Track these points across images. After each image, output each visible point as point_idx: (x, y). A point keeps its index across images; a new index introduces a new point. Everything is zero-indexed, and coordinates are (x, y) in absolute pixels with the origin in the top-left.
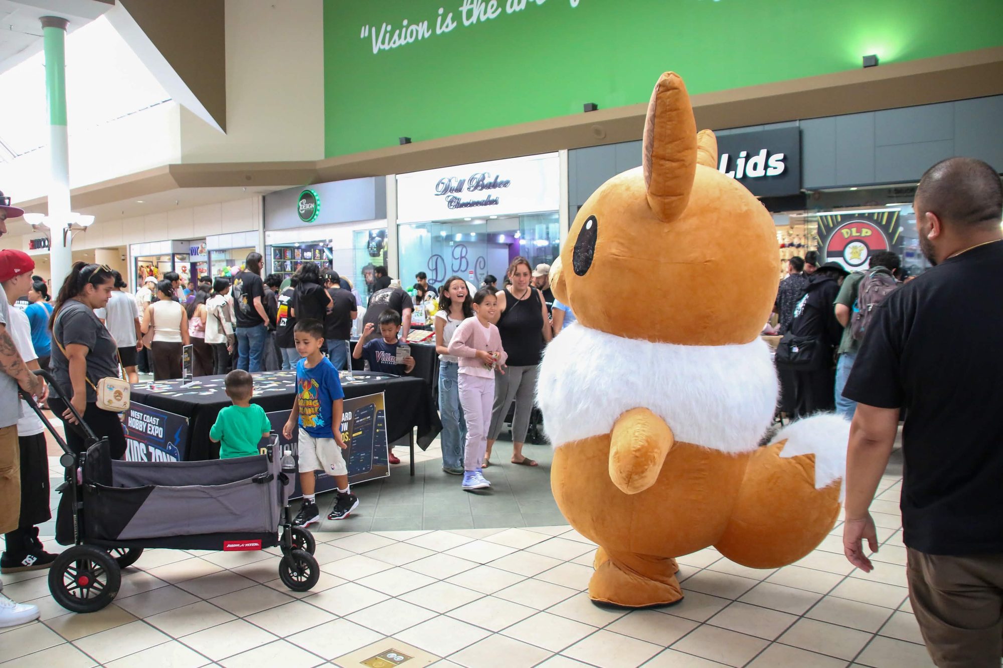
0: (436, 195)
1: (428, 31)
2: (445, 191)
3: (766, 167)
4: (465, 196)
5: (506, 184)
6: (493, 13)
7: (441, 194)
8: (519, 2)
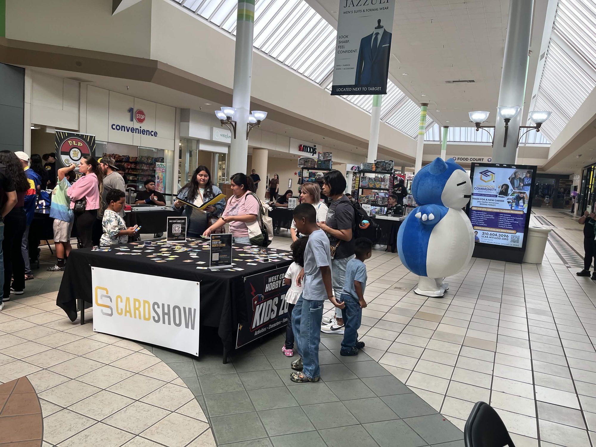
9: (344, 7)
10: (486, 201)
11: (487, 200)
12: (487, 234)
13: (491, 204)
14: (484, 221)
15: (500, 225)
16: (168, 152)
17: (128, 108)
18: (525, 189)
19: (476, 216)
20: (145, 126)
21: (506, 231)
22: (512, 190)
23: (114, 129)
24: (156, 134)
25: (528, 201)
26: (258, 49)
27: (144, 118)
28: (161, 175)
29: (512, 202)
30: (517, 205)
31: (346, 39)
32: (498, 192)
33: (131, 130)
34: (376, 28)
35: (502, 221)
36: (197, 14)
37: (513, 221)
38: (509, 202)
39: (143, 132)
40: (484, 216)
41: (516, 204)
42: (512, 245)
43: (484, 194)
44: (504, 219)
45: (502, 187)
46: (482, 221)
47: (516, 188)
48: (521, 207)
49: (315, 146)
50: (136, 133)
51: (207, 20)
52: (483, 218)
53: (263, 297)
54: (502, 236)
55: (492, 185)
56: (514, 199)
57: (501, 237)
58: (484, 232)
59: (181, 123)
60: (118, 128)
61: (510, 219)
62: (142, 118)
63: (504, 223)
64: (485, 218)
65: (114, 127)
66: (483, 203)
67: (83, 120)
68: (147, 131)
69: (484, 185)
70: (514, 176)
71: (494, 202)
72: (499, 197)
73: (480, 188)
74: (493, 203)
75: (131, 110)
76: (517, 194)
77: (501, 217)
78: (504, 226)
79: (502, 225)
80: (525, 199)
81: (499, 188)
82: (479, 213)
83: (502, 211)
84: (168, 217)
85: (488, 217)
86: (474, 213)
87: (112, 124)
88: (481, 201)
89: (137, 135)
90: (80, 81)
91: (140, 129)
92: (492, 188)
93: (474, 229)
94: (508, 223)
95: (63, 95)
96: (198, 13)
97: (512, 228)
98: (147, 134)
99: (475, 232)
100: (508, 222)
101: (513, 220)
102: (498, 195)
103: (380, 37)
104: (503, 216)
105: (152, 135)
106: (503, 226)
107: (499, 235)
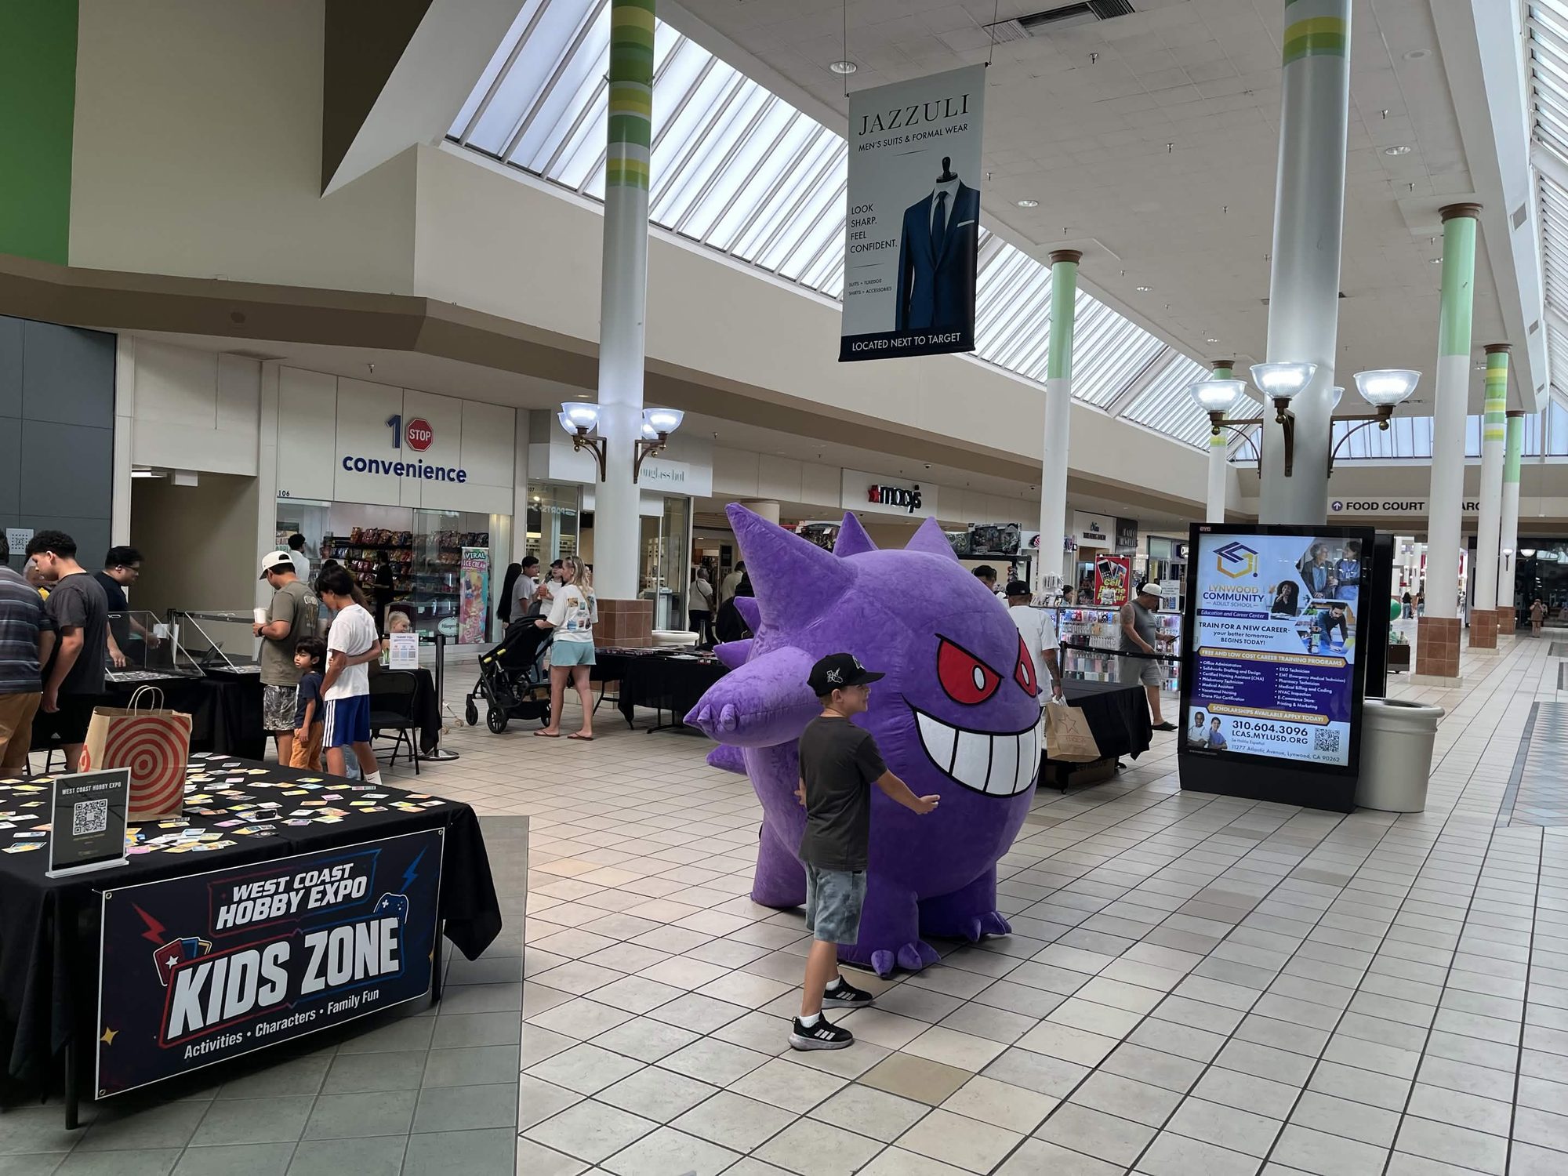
9: (860, 134)
10: (1238, 631)
11: (1239, 627)
12: (1247, 726)
13: (1252, 638)
14: (1237, 688)
15: (1281, 700)
16: (498, 519)
17: (388, 414)
18: (1345, 595)
19: (1211, 674)
20: (431, 458)
21: (1299, 717)
22: (1309, 599)
23: (350, 469)
24: (462, 476)
25: (1355, 627)
26: (724, 252)
27: (430, 439)
28: (476, 577)
29: (1309, 631)
30: (1326, 640)
31: (870, 214)
32: (1268, 604)
33: (396, 469)
34: (938, 181)
35: (1287, 687)
36: (548, 179)
37: (1317, 687)
38: (1301, 633)
39: (428, 472)
40: (1234, 674)
41: (1322, 639)
42: (1318, 757)
43: (1230, 612)
44: (1293, 682)
45: (1279, 592)
46: (1229, 687)
47: (1319, 592)
48: (1337, 648)
49: (917, 487)
50: (408, 475)
51: (576, 191)
52: (1233, 680)
54: (1289, 730)
55: (1249, 585)
56: (1316, 624)
57: (1285, 734)
58: (1239, 719)
59: (531, 446)
60: (360, 465)
61: (1309, 681)
62: (426, 437)
63: (1292, 693)
64: (1237, 680)
65: (350, 464)
66: (1230, 637)
67: (268, 452)
68: (438, 469)
69: (1229, 585)
70: (1310, 558)
71: (1260, 632)
72: (1273, 618)
73: (1218, 594)
74: (1258, 636)
75: (395, 421)
76: (1321, 611)
77: (1284, 675)
78: (1292, 702)
79: (1286, 699)
80: (1347, 623)
81: (1270, 592)
82: (1220, 664)
83: (1283, 658)
85: (1246, 678)
86: (1207, 666)
87: (346, 456)
88: (1224, 630)
89: (410, 481)
90: (261, 359)
91: (420, 467)
92: (1251, 593)
93: (1209, 712)
94: (1305, 694)
95: (218, 393)
96: (549, 176)
97: (1316, 708)
98: (437, 478)
99: (1213, 720)
100: (1303, 691)
101: (1318, 684)
102: (1270, 614)
103: (950, 203)
104: (1289, 672)
105: (453, 480)
106: (1289, 702)
107: (1281, 729)
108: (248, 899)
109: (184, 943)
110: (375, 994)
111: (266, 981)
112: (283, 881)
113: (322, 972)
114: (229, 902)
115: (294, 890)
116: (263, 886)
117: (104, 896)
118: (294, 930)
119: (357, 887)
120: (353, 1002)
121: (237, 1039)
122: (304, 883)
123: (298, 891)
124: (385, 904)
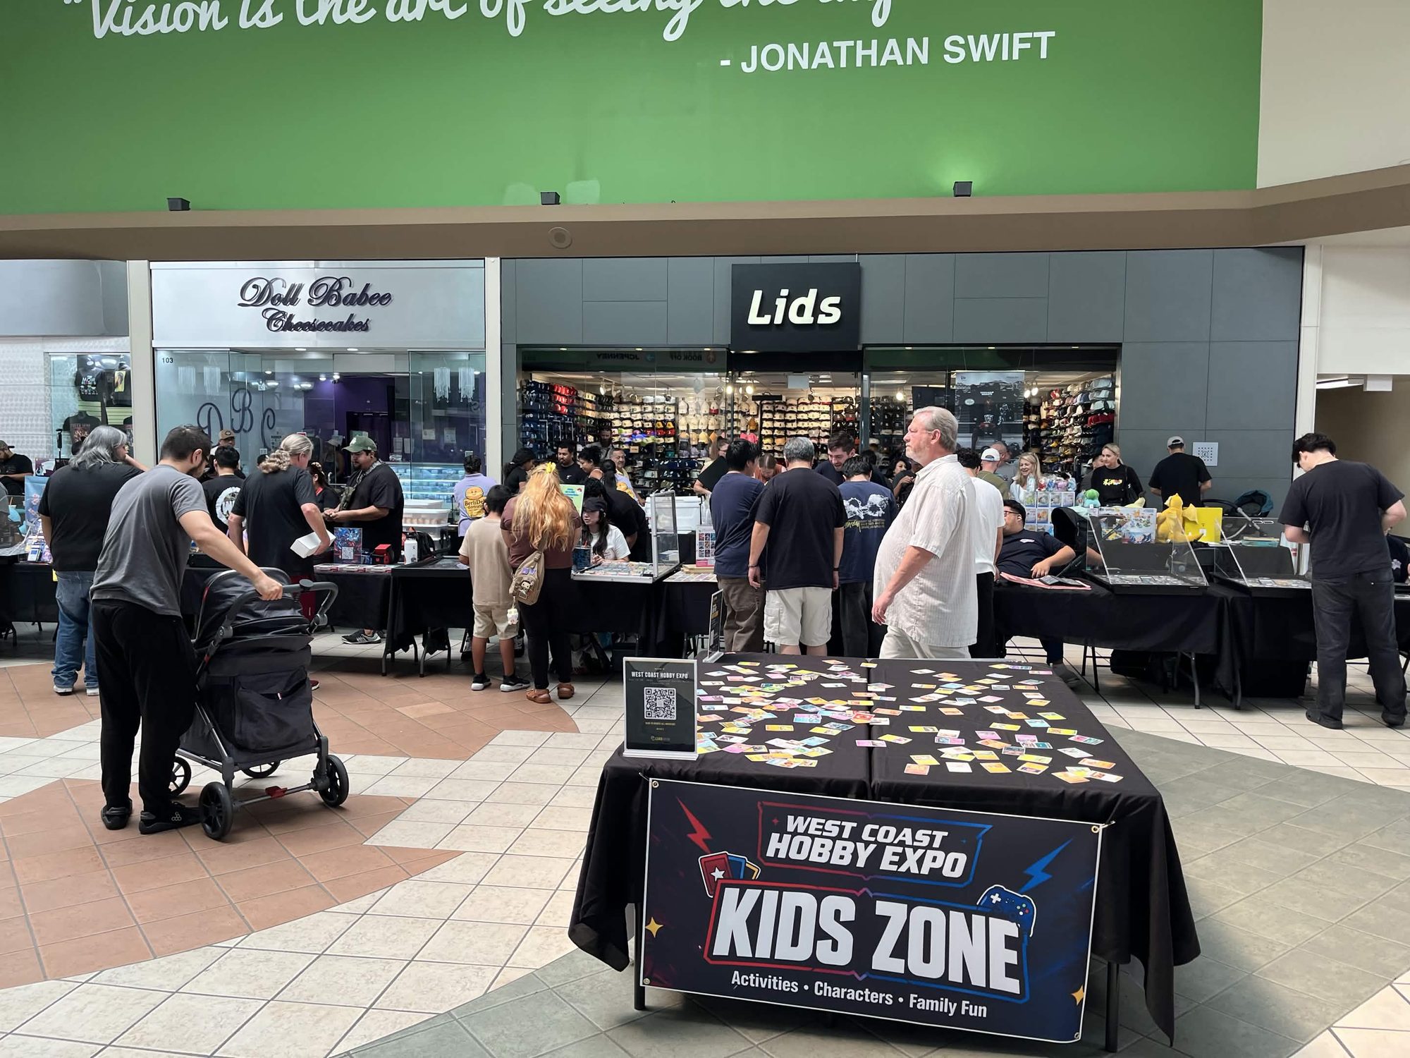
0: (239, 305)
1: (220, 20)
2: (258, 301)
3: (817, 311)
4: (302, 311)
5: (384, 299)
6: (359, 14)
7: (252, 305)
8: (412, 7)
53: (757, 871)
84: (625, 659)
108: (805, 833)
109: (730, 858)
110: (981, 1011)
111: (826, 936)
112: (849, 826)
113: (900, 950)
114: (782, 830)
115: (862, 841)
116: (824, 825)
117: (650, 784)
118: (861, 889)
119: (953, 865)
120: (945, 1006)
121: (791, 987)
122: (876, 836)
123: (867, 844)
124: (996, 898)
